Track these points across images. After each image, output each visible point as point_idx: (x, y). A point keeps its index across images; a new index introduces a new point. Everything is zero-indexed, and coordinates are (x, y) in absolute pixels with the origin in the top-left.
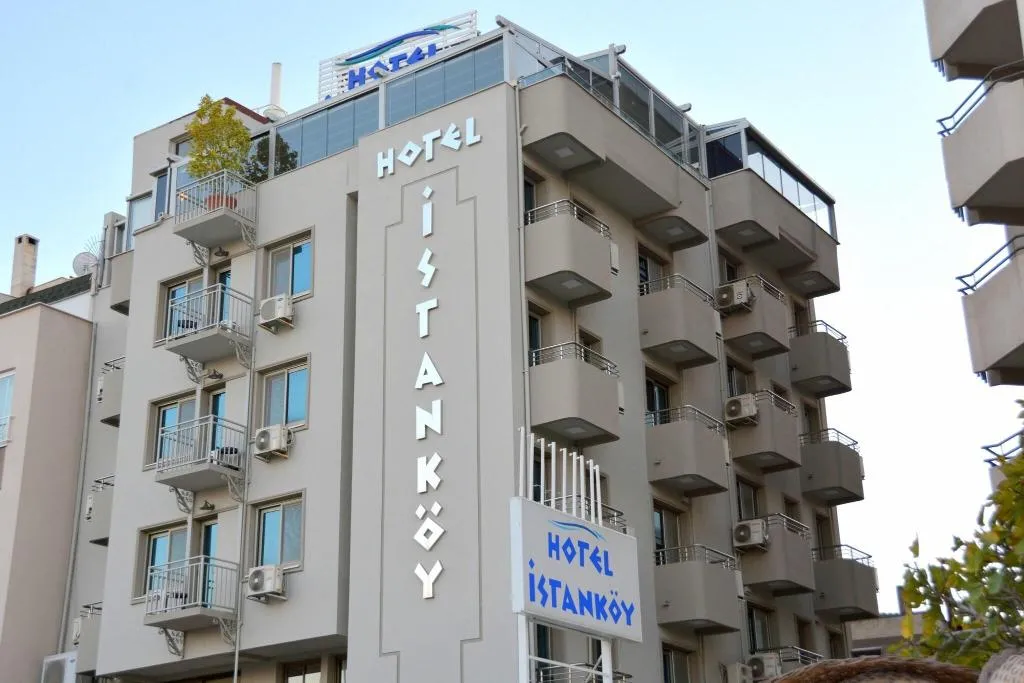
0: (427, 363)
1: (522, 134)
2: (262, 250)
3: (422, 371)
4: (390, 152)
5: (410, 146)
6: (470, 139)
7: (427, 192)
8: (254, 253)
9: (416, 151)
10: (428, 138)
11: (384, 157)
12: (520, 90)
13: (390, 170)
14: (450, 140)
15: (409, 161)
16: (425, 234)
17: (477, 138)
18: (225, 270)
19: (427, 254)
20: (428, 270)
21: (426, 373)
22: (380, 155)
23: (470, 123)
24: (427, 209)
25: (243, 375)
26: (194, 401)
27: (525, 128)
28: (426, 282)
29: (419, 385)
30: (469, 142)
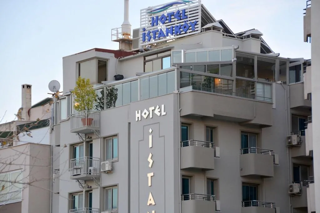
0: (150, 196)
1: (180, 111)
2: (102, 139)
3: (149, 199)
4: (140, 111)
5: (145, 111)
6: (163, 113)
7: (150, 131)
8: (100, 139)
9: (147, 113)
10: (151, 109)
11: (138, 113)
12: (179, 94)
13: (140, 119)
14: (157, 112)
15: (145, 116)
16: (150, 147)
17: (165, 113)
18: (91, 143)
19: (150, 155)
20: (151, 161)
21: (150, 200)
22: (137, 112)
23: (163, 106)
24: (150, 137)
25: (98, 188)
26: (83, 194)
27: (181, 110)
28: (150, 166)
29: (148, 204)
30: (162, 114)
